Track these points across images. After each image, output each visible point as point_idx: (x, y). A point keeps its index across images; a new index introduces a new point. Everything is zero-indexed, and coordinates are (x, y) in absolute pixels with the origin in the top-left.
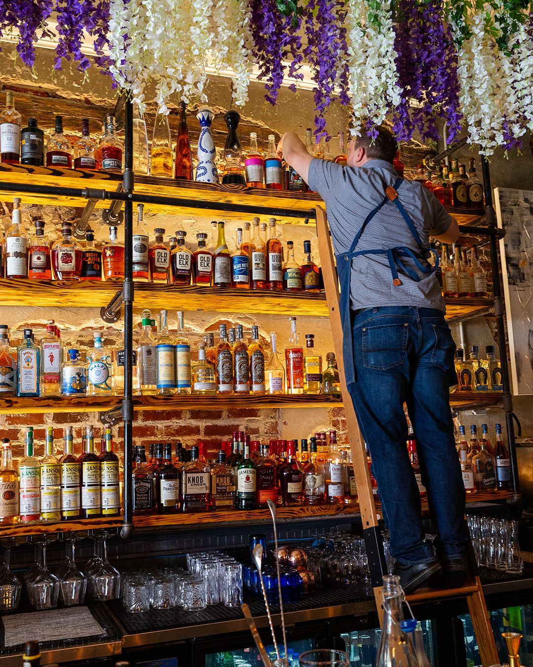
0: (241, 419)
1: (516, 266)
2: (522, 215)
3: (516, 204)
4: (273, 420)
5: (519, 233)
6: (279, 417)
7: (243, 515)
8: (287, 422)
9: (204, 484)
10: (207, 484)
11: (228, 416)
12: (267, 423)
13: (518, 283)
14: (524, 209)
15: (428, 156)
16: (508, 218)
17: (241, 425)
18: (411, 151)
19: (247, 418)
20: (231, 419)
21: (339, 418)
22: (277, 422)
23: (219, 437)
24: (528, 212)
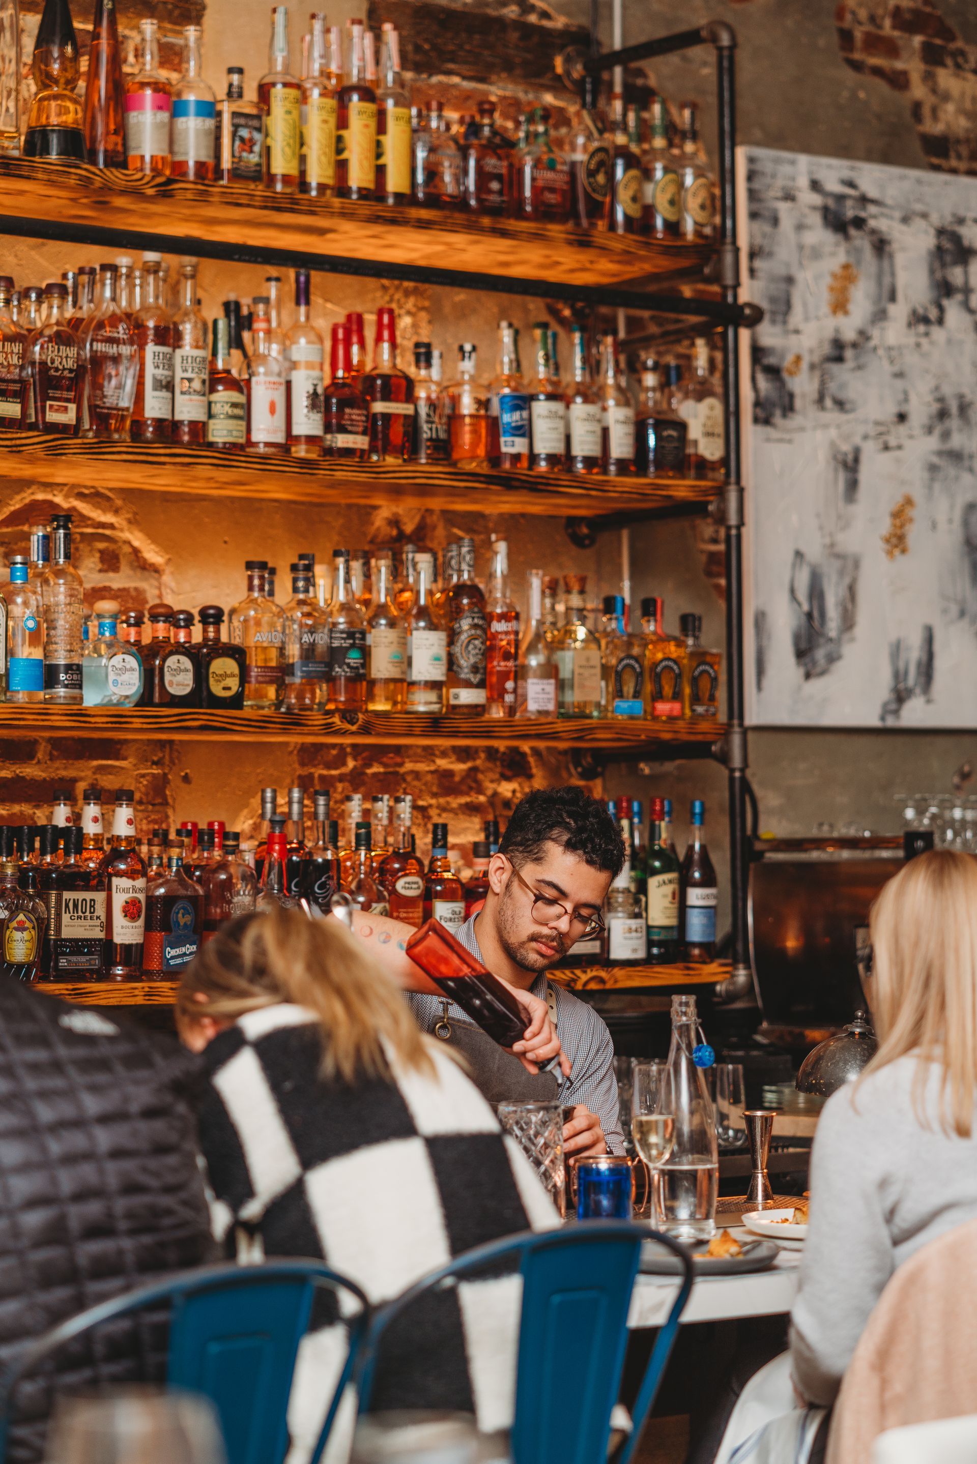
0: (81, 764)
1: (774, 372)
2: (800, 227)
3: (789, 197)
4: (156, 771)
5: (790, 280)
6: (172, 762)
7: (136, 992)
8: (191, 775)
9: (98, 918)
10: (103, 918)
11: (51, 754)
12: (143, 776)
13: (778, 419)
14: (807, 211)
15: (570, 49)
16: (764, 236)
17: (81, 779)
18: (527, 30)
19: (95, 763)
20: (57, 764)
21: (313, 770)
22: (165, 775)
23: (25, 808)
24: (816, 219)
